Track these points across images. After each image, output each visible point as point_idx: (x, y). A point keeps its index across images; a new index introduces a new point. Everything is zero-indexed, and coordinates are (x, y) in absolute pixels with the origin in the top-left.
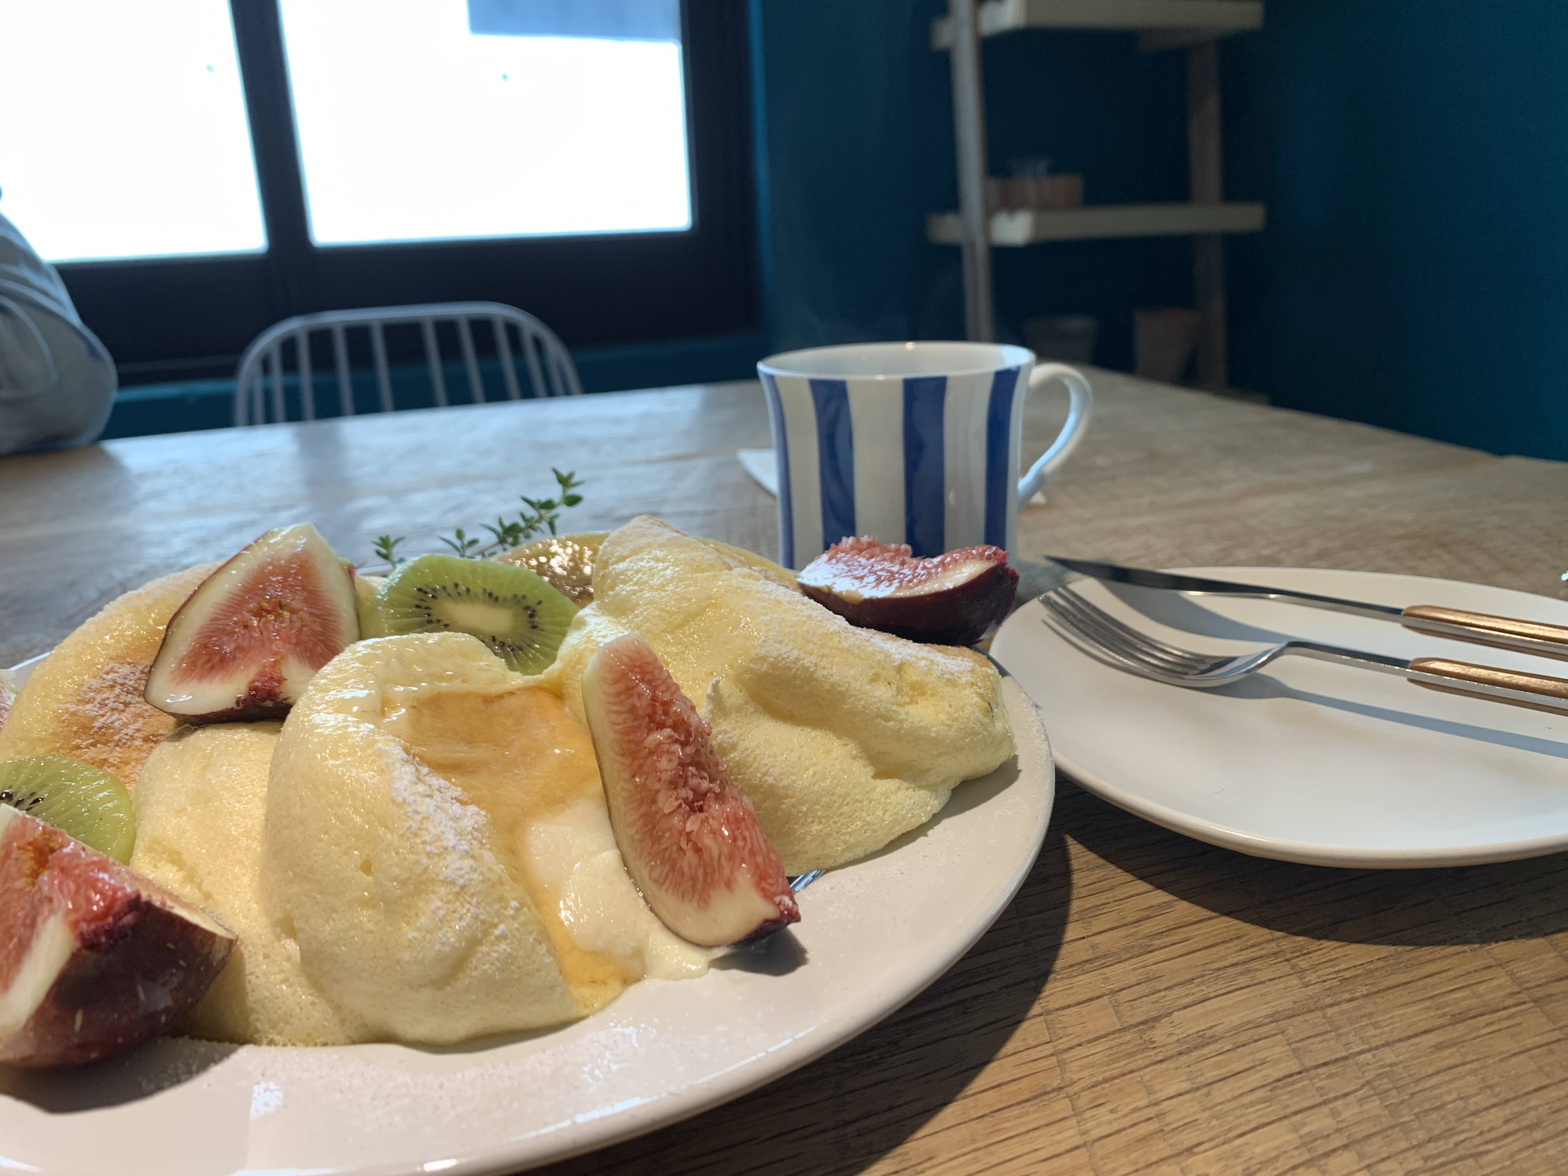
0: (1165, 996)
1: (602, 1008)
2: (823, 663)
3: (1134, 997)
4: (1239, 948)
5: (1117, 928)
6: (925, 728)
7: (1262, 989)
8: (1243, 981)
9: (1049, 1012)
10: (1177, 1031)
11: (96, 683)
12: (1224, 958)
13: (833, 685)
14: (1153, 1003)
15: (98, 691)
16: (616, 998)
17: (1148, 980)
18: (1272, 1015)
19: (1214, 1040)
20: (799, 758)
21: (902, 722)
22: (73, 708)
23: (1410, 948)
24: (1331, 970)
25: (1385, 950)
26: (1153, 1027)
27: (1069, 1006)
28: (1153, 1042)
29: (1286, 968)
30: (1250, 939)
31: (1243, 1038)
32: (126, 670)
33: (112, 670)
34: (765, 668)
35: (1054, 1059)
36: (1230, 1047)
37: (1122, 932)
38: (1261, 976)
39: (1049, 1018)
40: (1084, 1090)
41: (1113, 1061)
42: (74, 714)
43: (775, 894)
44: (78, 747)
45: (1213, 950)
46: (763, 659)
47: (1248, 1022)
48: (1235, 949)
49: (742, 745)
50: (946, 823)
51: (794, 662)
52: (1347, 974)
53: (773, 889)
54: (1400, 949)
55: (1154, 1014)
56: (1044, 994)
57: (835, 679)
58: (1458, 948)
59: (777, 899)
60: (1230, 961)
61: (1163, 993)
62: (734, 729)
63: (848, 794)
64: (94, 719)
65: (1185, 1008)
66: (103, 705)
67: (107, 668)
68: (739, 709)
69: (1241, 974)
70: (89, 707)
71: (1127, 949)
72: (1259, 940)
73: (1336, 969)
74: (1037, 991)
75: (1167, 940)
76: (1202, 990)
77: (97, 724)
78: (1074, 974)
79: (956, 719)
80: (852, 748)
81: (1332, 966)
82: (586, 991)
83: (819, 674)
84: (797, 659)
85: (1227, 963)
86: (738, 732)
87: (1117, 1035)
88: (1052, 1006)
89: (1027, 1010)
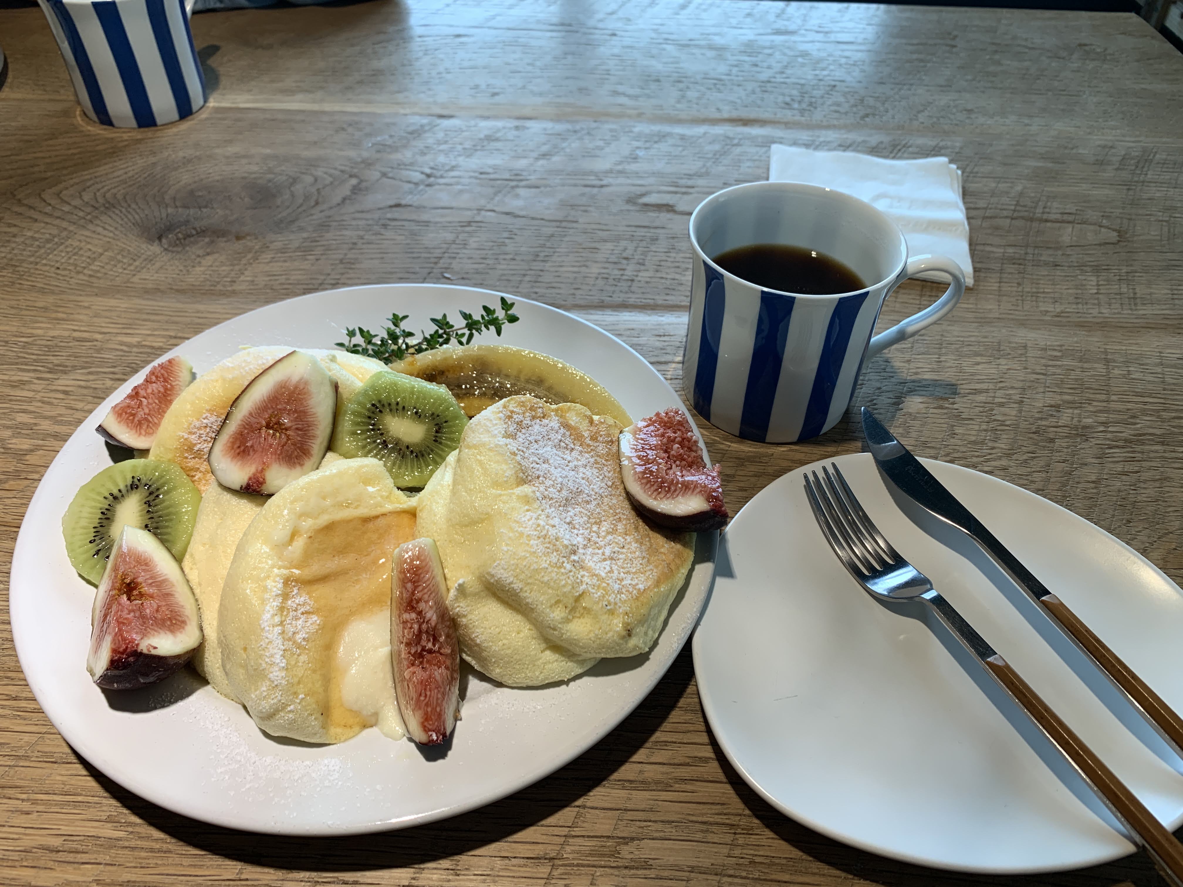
0: (649, 826)
1: (346, 740)
2: (525, 589)
3: (634, 818)
4: (717, 811)
5: (664, 764)
6: (577, 640)
7: (702, 847)
8: (699, 836)
9: (584, 807)
10: (637, 853)
11: (197, 424)
12: (703, 815)
13: (528, 603)
14: (640, 827)
15: (199, 429)
16: (357, 735)
17: (651, 810)
18: (693, 867)
19: (650, 867)
20: (499, 633)
21: (562, 634)
22: (186, 436)
23: (811, 859)
24: (752, 852)
25: (796, 853)
26: (627, 844)
27: (596, 808)
28: (619, 853)
29: (728, 838)
30: (728, 808)
31: (666, 874)
32: (213, 419)
33: (206, 418)
34: (492, 581)
35: (563, 839)
36: (653, 876)
37: (665, 769)
38: (711, 837)
39: (582, 810)
40: (562, 865)
41: (591, 855)
42: (186, 439)
43: (430, 730)
44: (187, 458)
45: (701, 806)
46: (493, 576)
47: (676, 866)
48: (713, 811)
49: (470, 617)
50: (586, 679)
51: (509, 584)
52: (758, 859)
53: (430, 727)
54: (805, 857)
55: (634, 835)
56: (591, 794)
57: (529, 600)
58: (838, 873)
59: (430, 733)
60: (705, 819)
61: (649, 824)
62: (468, 606)
63: (520, 660)
64: (195, 445)
65: (653, 839)
66: (200, 437)
67: (204, 416)
68: (475, 594)
69: (702, 831)
70: (193, 436)
71: (657, 782)
72: (733, 811)
73: (756, 853)
74: (590, 789)
75: (683, 787)
76: (671, 832)
77: (196, 449)
78: (616, 787)
79: (600, 639)
80: (534, 633)
81: (755, 850)
82: (339, 730)
83: (521, 594)
84: (512, 583)
85: (700, 819)
86: (469, 609)
87: (605, 840)
88: (589, 804)
89: (575, 800)
